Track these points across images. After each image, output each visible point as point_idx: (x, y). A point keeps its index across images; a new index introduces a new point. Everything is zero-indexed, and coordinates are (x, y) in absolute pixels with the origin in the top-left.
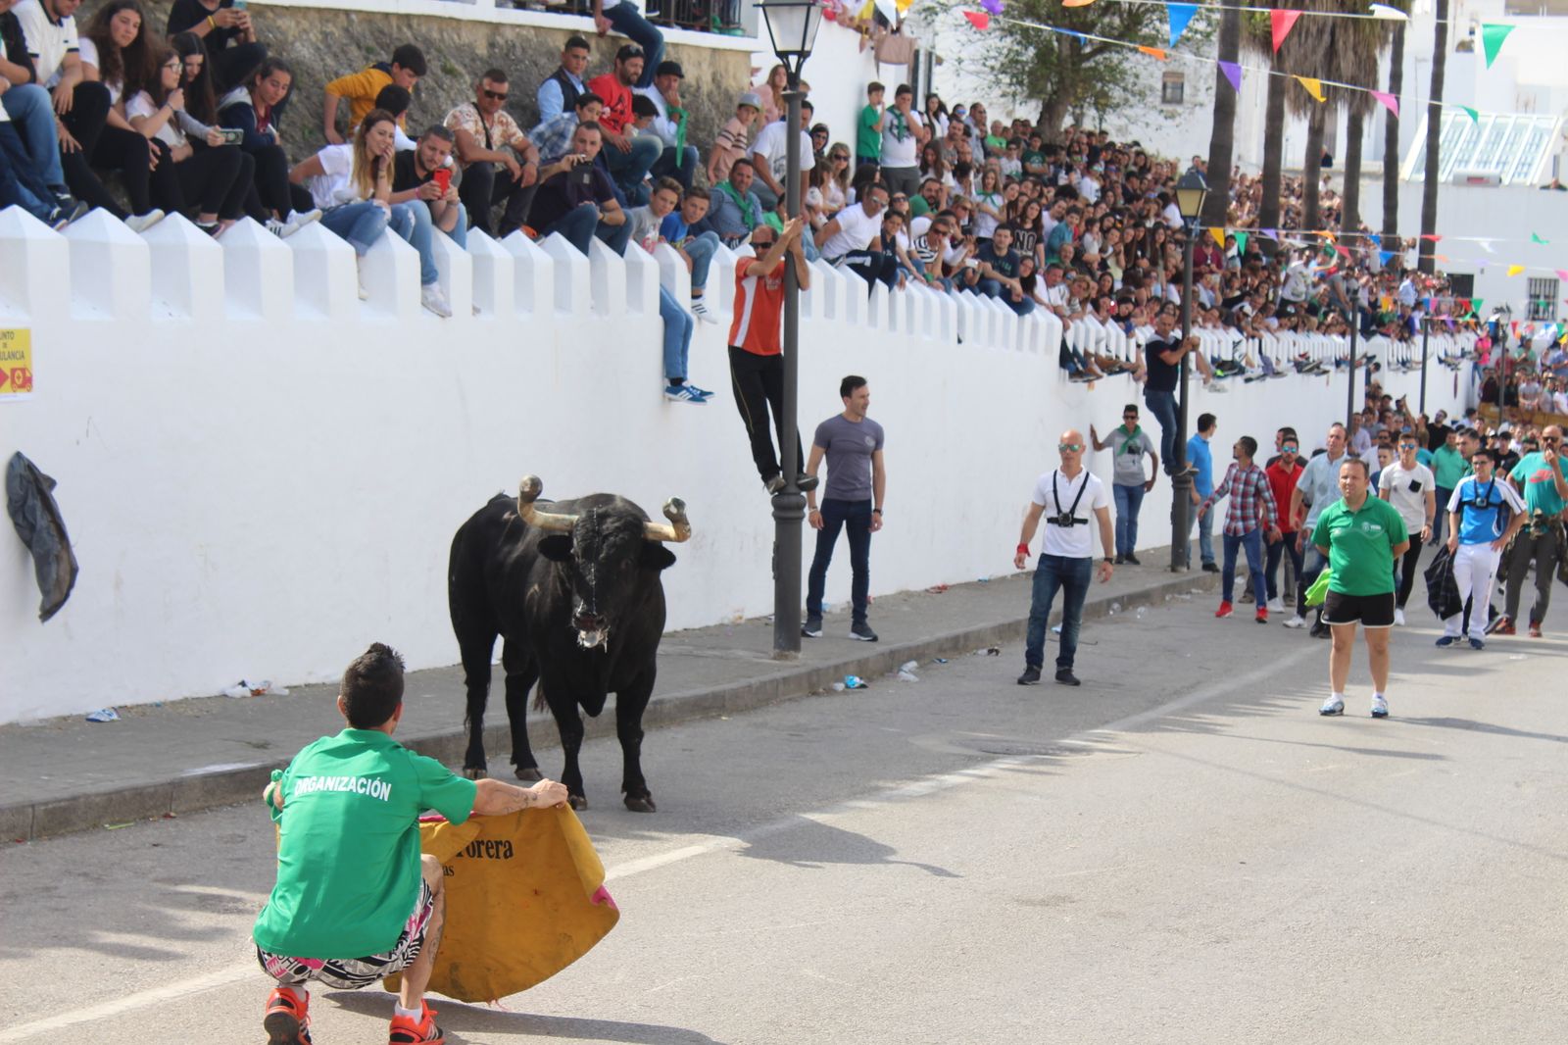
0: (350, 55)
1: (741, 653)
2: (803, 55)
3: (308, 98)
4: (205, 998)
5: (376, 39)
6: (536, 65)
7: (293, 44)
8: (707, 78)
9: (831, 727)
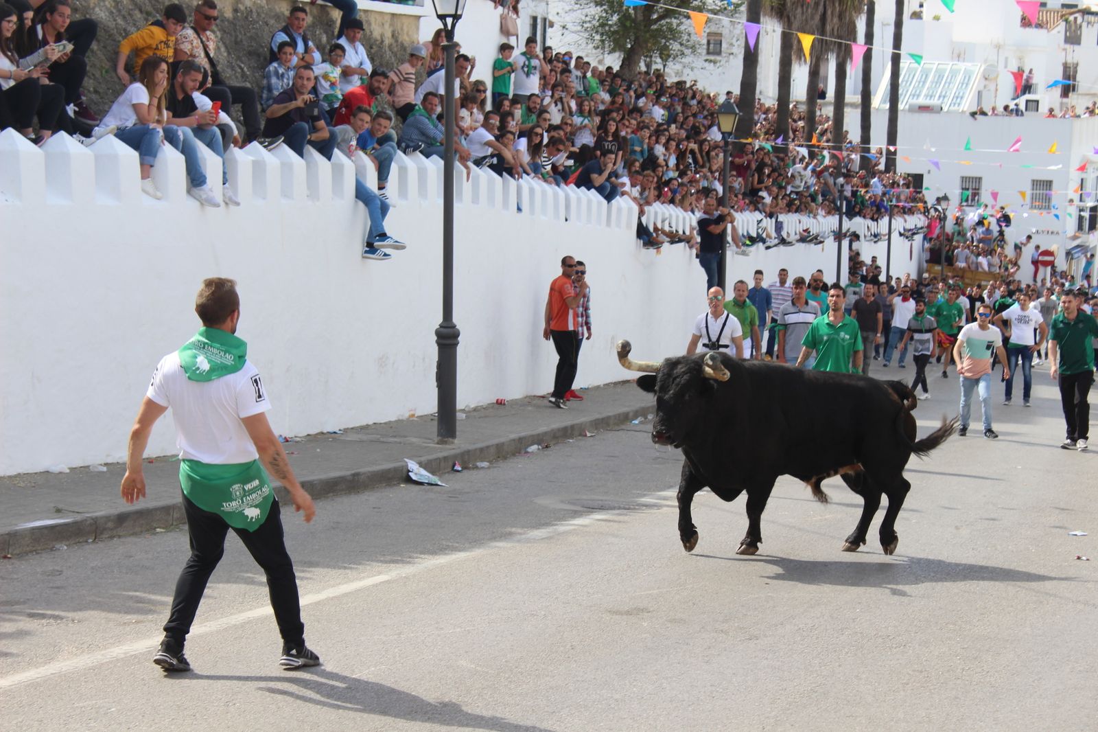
0: (135, 17)
1: (414, 440)
2: (456, 17)
3: (104, 47)
4: (34, 685)
5: (153, 6)
6: (267, 25)
7: (94, 9)
8: (388, 34)
9: (477, 491)
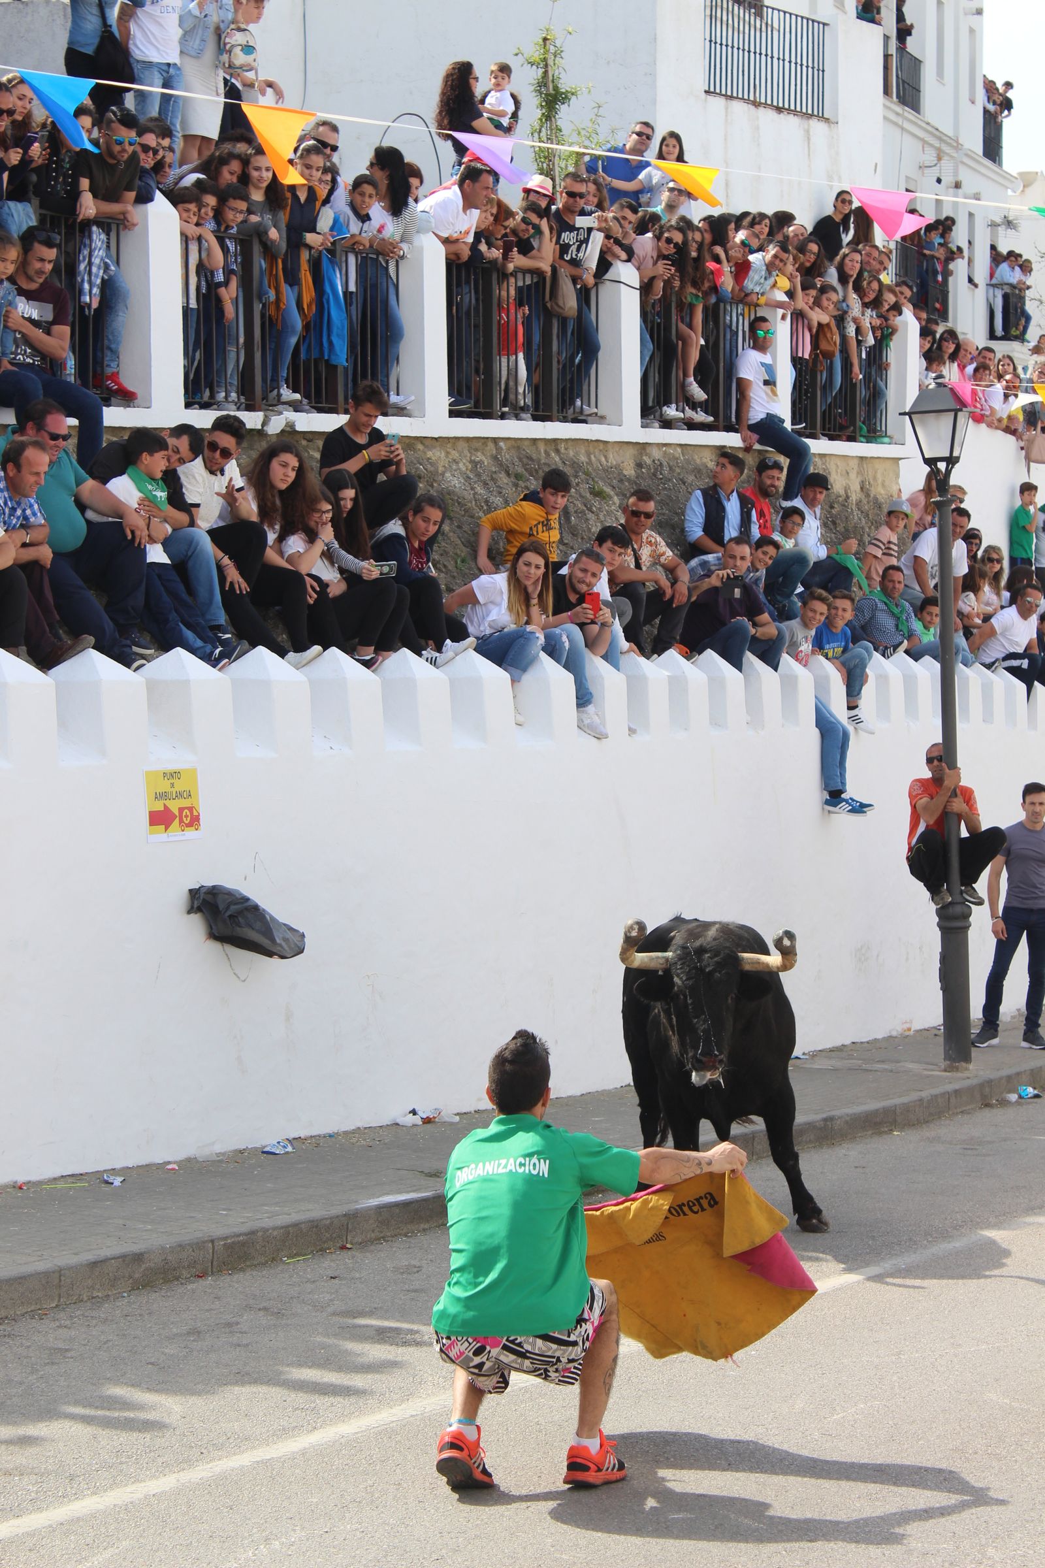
0: (499, 483)
1: (911, 1066)
2: (952, 461)
3: (459, 527)
4: (386, 1433)
5: (524, 465)
6: (684, 483)
7: (443, 474)
8: (855, 486)
9: (1005, 1140)
